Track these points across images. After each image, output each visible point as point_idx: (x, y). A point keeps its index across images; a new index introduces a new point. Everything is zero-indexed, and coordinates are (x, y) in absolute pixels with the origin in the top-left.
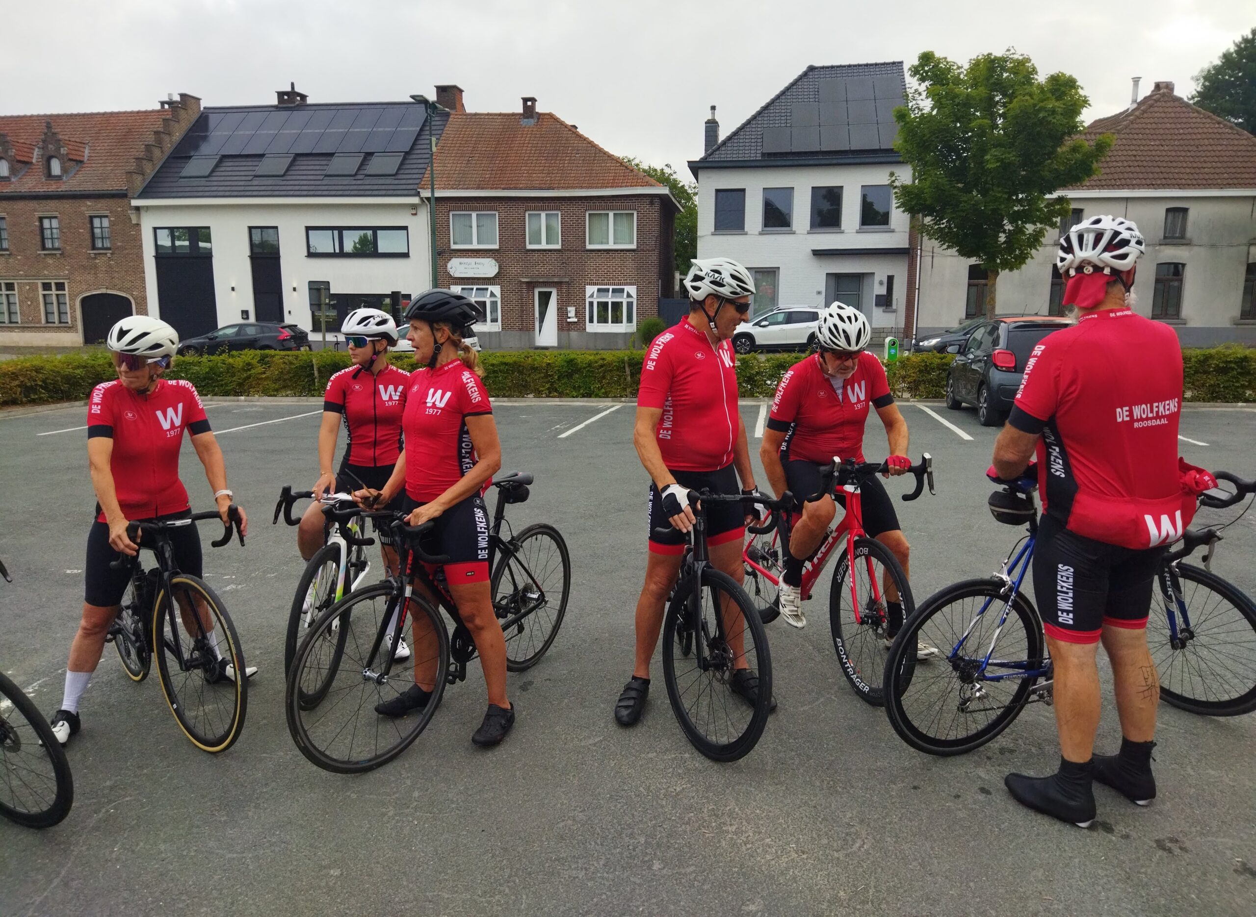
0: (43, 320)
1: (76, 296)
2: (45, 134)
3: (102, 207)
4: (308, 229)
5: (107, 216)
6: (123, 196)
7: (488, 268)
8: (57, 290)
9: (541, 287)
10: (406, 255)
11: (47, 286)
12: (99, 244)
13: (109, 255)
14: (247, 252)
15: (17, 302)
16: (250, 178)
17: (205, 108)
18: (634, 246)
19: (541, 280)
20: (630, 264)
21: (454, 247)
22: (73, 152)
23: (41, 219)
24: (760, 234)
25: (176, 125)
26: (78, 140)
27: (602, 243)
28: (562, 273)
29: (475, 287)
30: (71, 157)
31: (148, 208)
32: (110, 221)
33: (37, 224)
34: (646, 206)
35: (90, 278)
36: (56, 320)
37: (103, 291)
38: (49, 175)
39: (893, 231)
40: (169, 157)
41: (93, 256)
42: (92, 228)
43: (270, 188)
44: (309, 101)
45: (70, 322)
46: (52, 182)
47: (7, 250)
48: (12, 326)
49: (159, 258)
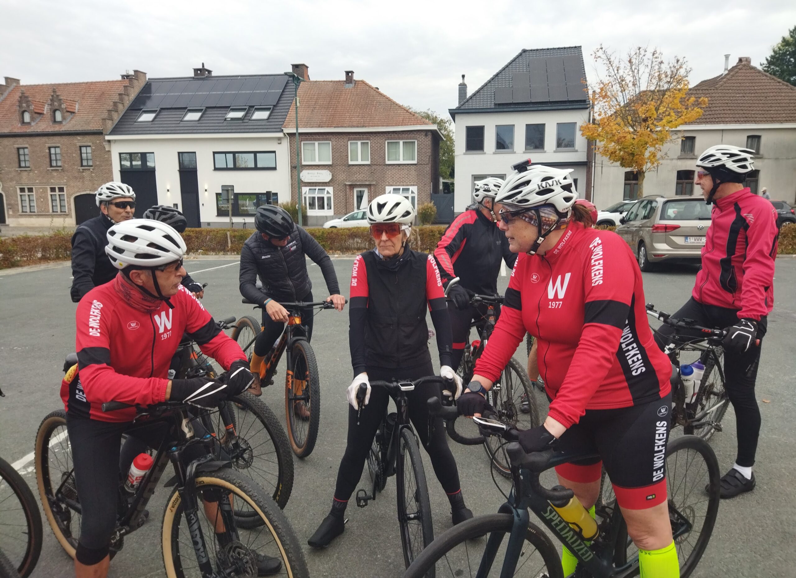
0: (51, 210)
1: (71, 195)
2: (52, 96)
3: (87, 140)
4: (214, 153)
5: (90, 146)
6: (101, 133)
7: (325, 176)
8: (59, 191)
9: (358, 187)
10: (274, 169)
11: (53, 190)
12: (85, 163)
13: (91, 170)
14: (177, 168)
15: (35, 199)
16: (178, 122)
17: (149, 79)
18: (415, 162)
19: (358, 183)
20: (413, 173)
21: (304, 163)
22: (69, 107)
23: (50, 148)
24: (494, 153)
25: (132, 89)
26: (72, 99)
27: (396, 160)
28: (371, 179)
29: (317, 188)
30: (68, 110)
31: (115, 141)
32: (92, 149)
33: (47, 151)
34: (422, 137)
35: (80, 184)
36: (59, 210)
37: (88, 192)
38: (55, 121)
39: (577, 151)
40: (127, 110)
41: (81, 170)
42: (81, 153)
43: (191, 128)
44: (213, 74)
45: (67, 211)
46: (56, 125)
47: (29, 167)
48: (32, 214)
49: (122, 172)
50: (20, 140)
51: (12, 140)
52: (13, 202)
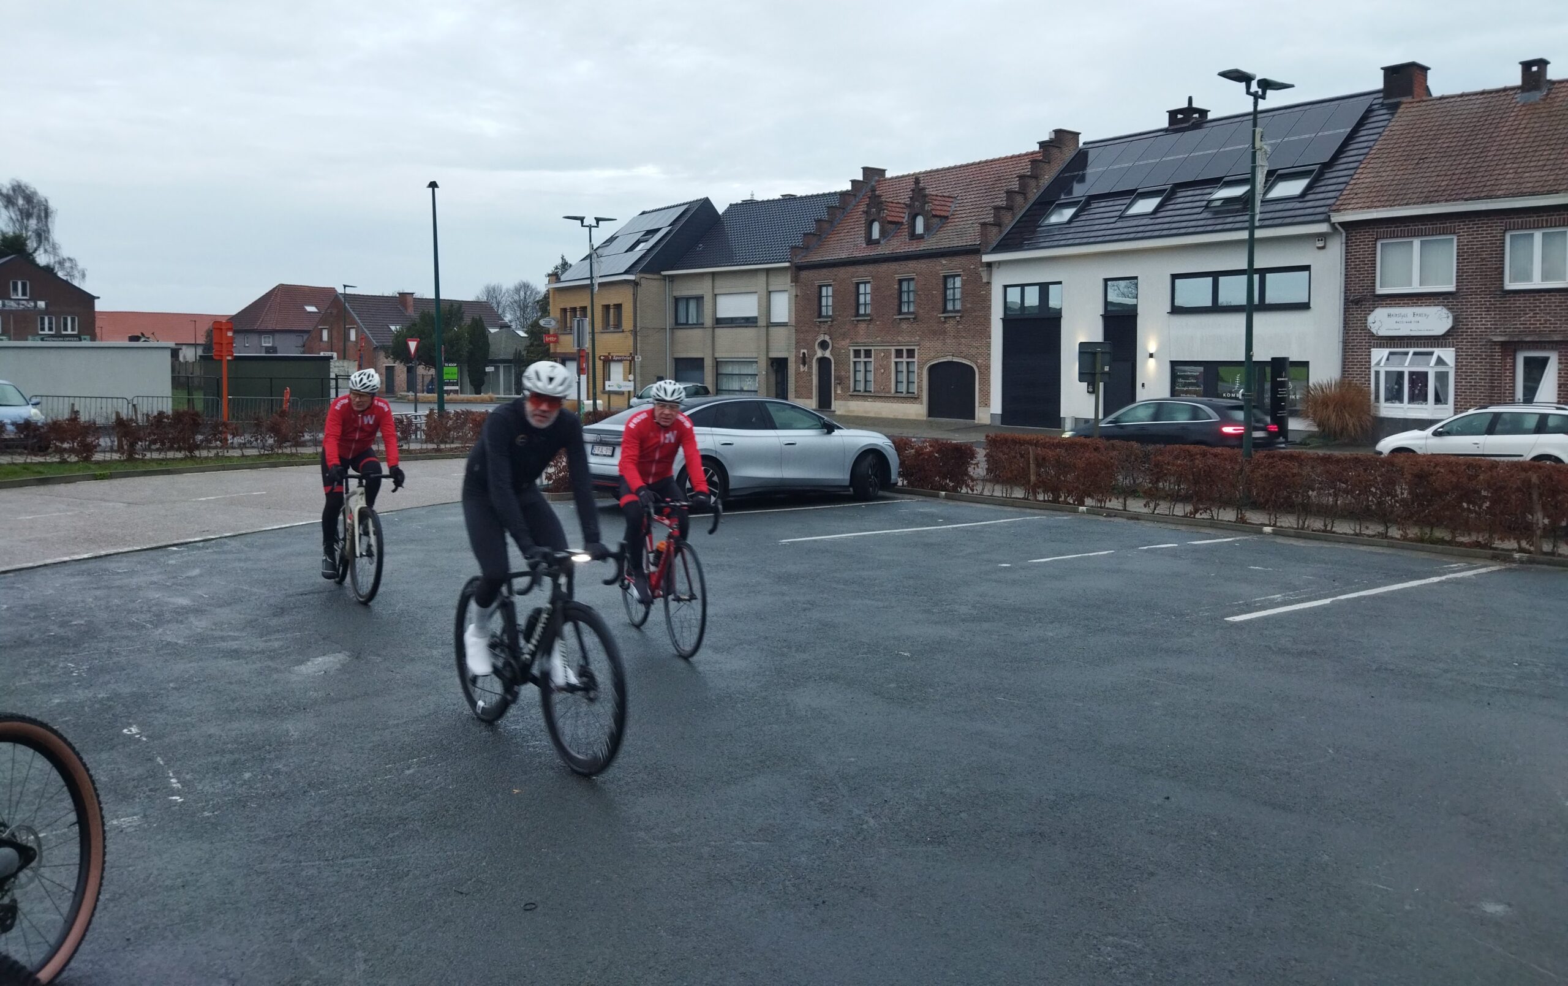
0: (893, 391)
1: (924, 364)
2: (914, 191)
3: (956, 265)
4: (1175, 277)
5: (959, 275)
6: (974, 251)
7: (1436, 321)
8: (908, 357)
9: (1529, 349)
10: (1305, 306)
11: (899, 353)
12: (950, 307)
13: (958, 318)
14: (1100, 310)
15: (873, 369)
16: (1117, 219)
17: (1084, 144)
19: (1528, 339)
21: (1380, 291)
22: (940, 208)
23: (900, 281)
25: (1046, 166)
26: (947, 194)
29: (1412, 350)
30: (936, 213)
31: (1000, 263)
32: (961, 280)
33: (896, 287)
35: (938, 345)
36: (904, 390)
37: (949, 359)
38: (913, 236)
40: (1033, 205)
41: (943, 319)
42: (946, 288)
43: (1133, 229)
44: (1211, 116)
45: (916, 392)
46: (914, 241)
47: (868, 315)
48: (866, 395)
49: (1006, 321)
50: (861, 269)
51: (851, 269)
52: (843, 373)
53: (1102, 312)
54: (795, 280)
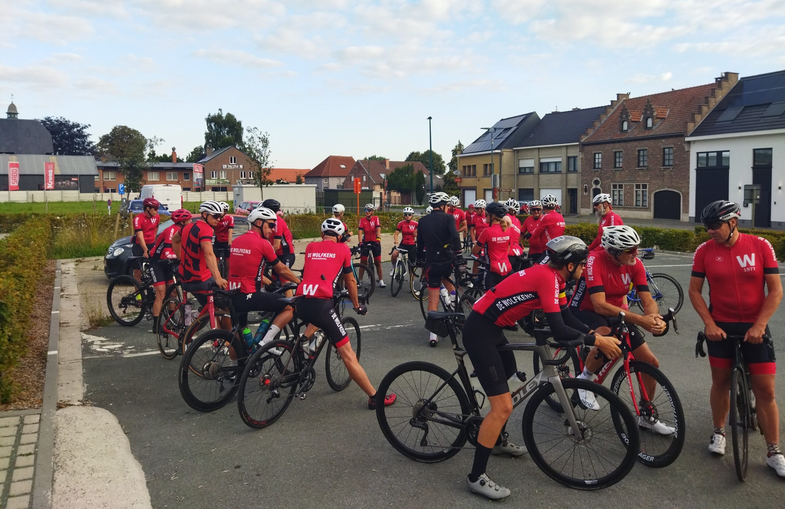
0: (634, 205)
1: (652, 192)
2: (646, 106)
3: (670, 143)
5: (672, 148)
6: (682, 136)
8: (643, 188)
11: (638, 186)
12: (667, 163)
13: (671, 169)
15: (623, 194)
16: (759, 119)
17: (741, 78)
23: (639, 151)
25: (720, 91)
26: (664, 107)
30: (659, 116)
31: (695, 141)
33: (637, 153)
35: (660, 182)
36: (641, 204)
37: (666, 189)
38: (646, 127)
40: (713, 111)
41: (662, 169)
42: (664, 154)
45: (647, 206)
46: (647, 131)
47: (621, 167)
49: (698, 170)
50: (617, 145)
51: (612, 145)
53: (751, 165)
54: (581, 151)
